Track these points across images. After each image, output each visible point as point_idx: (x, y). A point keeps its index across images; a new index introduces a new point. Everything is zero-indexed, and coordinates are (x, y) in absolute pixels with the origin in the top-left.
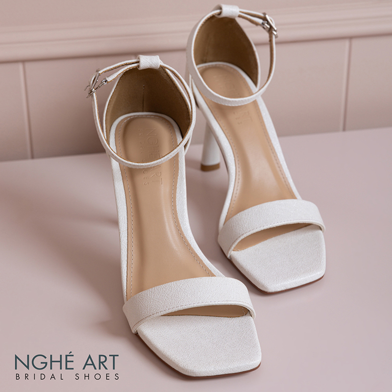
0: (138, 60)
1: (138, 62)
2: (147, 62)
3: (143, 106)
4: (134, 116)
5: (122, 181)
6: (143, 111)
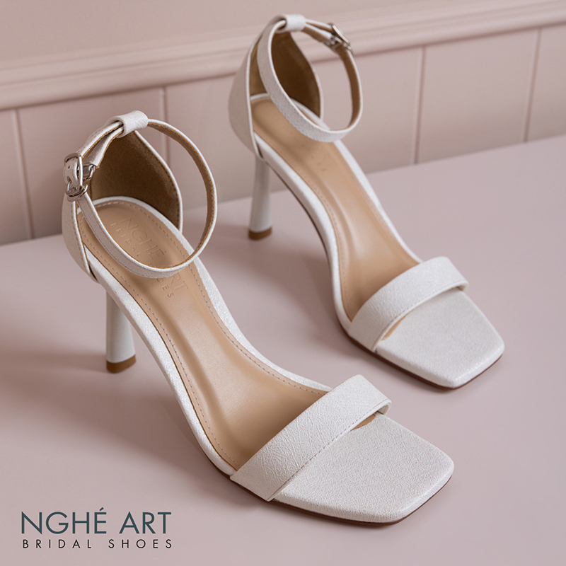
0: (120, 124)
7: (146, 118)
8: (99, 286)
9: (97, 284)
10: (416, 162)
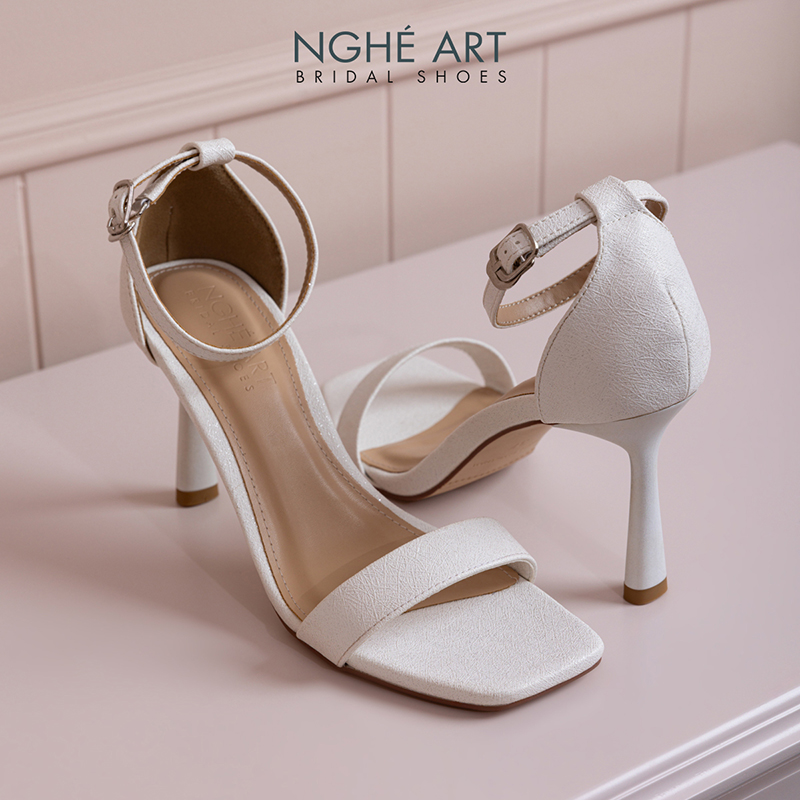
0: (195, 151)
1: (198, 154)
2: (212, 150)
3: (167, 250)
4: (166, 269)
5: (200, 393)
6: (167, 261)
7: (233, 148)
8: (158, 369)
9: (155, 367)
10: (391, 259)
